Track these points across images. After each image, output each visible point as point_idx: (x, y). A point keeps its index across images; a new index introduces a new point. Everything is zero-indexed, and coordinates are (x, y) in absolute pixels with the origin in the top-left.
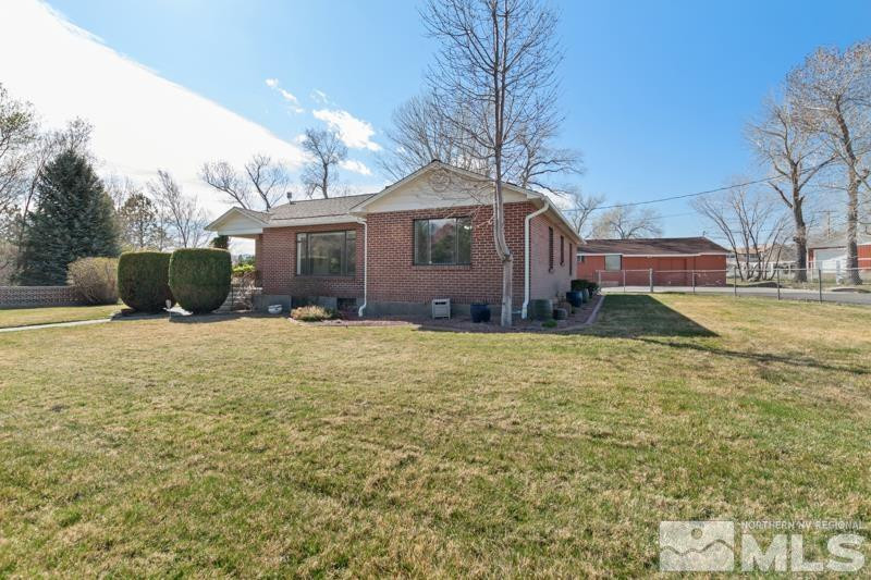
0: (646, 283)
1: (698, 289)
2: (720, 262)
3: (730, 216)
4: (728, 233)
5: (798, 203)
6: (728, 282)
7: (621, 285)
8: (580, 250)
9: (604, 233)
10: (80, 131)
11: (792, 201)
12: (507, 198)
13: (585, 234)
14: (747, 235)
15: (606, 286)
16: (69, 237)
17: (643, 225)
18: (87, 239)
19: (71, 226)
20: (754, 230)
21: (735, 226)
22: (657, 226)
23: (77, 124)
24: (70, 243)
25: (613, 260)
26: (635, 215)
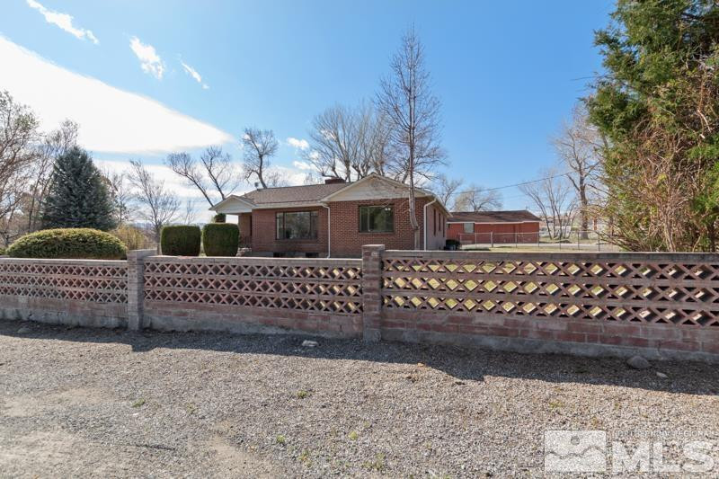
0: (488, 242)
1: (519, 245)
2: (536, 227)
3: (543, 196)
4: (542, 207)
5: (583, 189)
6: (541, 240)
7: (473, 243)
8: (448, 220)
9: (462, 206)
10: (69, 129)
11: (579, 186)
12: (417, 195)
13: (450, 207)
14: (554, 209)
15: (464, 244)
16: (79, 213)
17: (488, 200)
18: (93, 215)
19: (81, 205)
20: (558, 205)
21: (546, 203)
22: (499, 201)
23: (68, 124)
24: (81, 218)
25: (469, 226)
26: (484, 195)
